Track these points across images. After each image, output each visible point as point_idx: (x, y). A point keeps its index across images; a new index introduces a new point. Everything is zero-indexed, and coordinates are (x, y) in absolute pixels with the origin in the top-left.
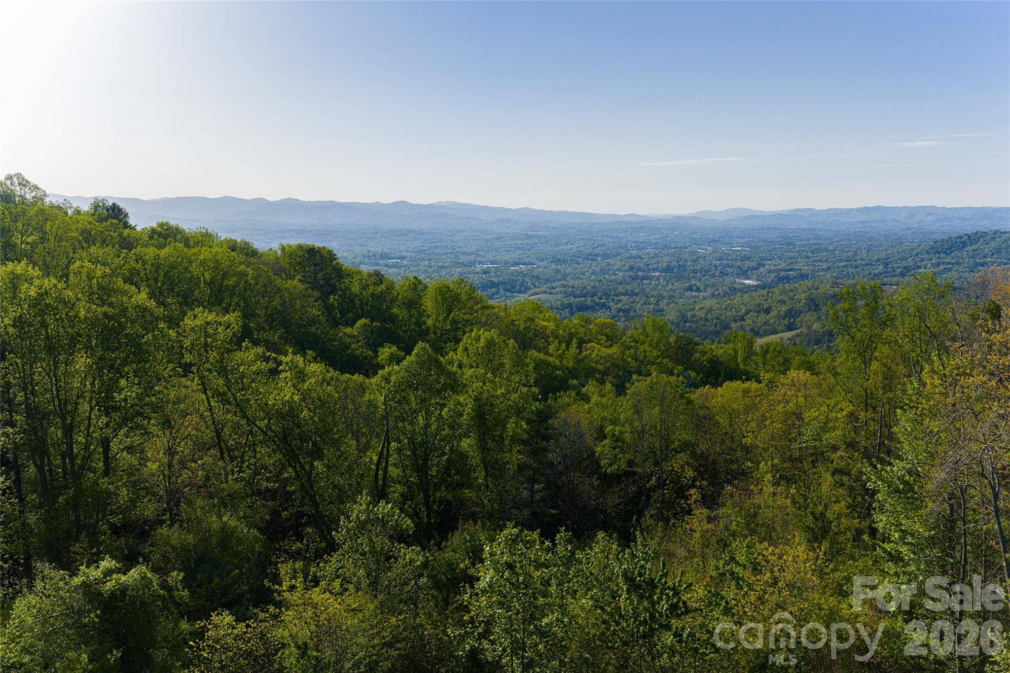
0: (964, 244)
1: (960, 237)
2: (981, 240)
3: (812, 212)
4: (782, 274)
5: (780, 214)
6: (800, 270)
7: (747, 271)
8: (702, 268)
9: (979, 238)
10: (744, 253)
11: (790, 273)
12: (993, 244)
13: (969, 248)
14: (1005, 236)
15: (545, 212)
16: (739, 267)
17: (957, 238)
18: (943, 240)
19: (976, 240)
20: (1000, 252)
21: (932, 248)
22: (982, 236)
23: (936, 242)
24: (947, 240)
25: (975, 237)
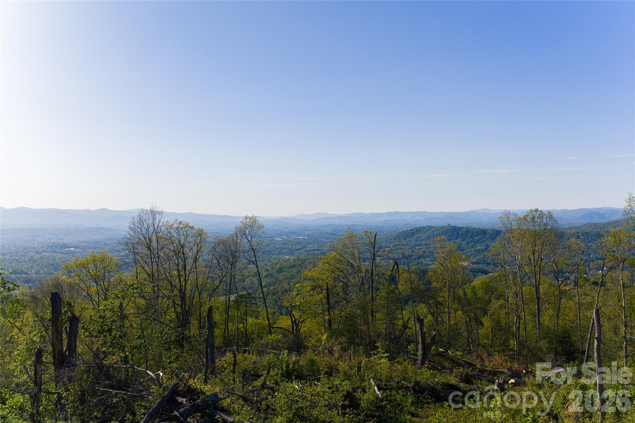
0: (414, 234)
1: (412, 230)
2: (422, 231)
3: (361, 215)
4: (311, 252)
5: (342, 216)
6: (322, 250)
7: (294, 251)
8: (268, 250)
9: (421, 230)
10: (300, 240)
11: (315, 252)
12: (427, 234)
13: (416, 236)
14: (433, 229)
15: (202, 215)
16: (290, 249)
17: (410, 230)
18: (403, 232)
19: (420, 232)
20: (430, 238)
21: (398, 236)
22: (422, 229)
23: (400, 233)
24: (406, 232)
25: (419, 230)
